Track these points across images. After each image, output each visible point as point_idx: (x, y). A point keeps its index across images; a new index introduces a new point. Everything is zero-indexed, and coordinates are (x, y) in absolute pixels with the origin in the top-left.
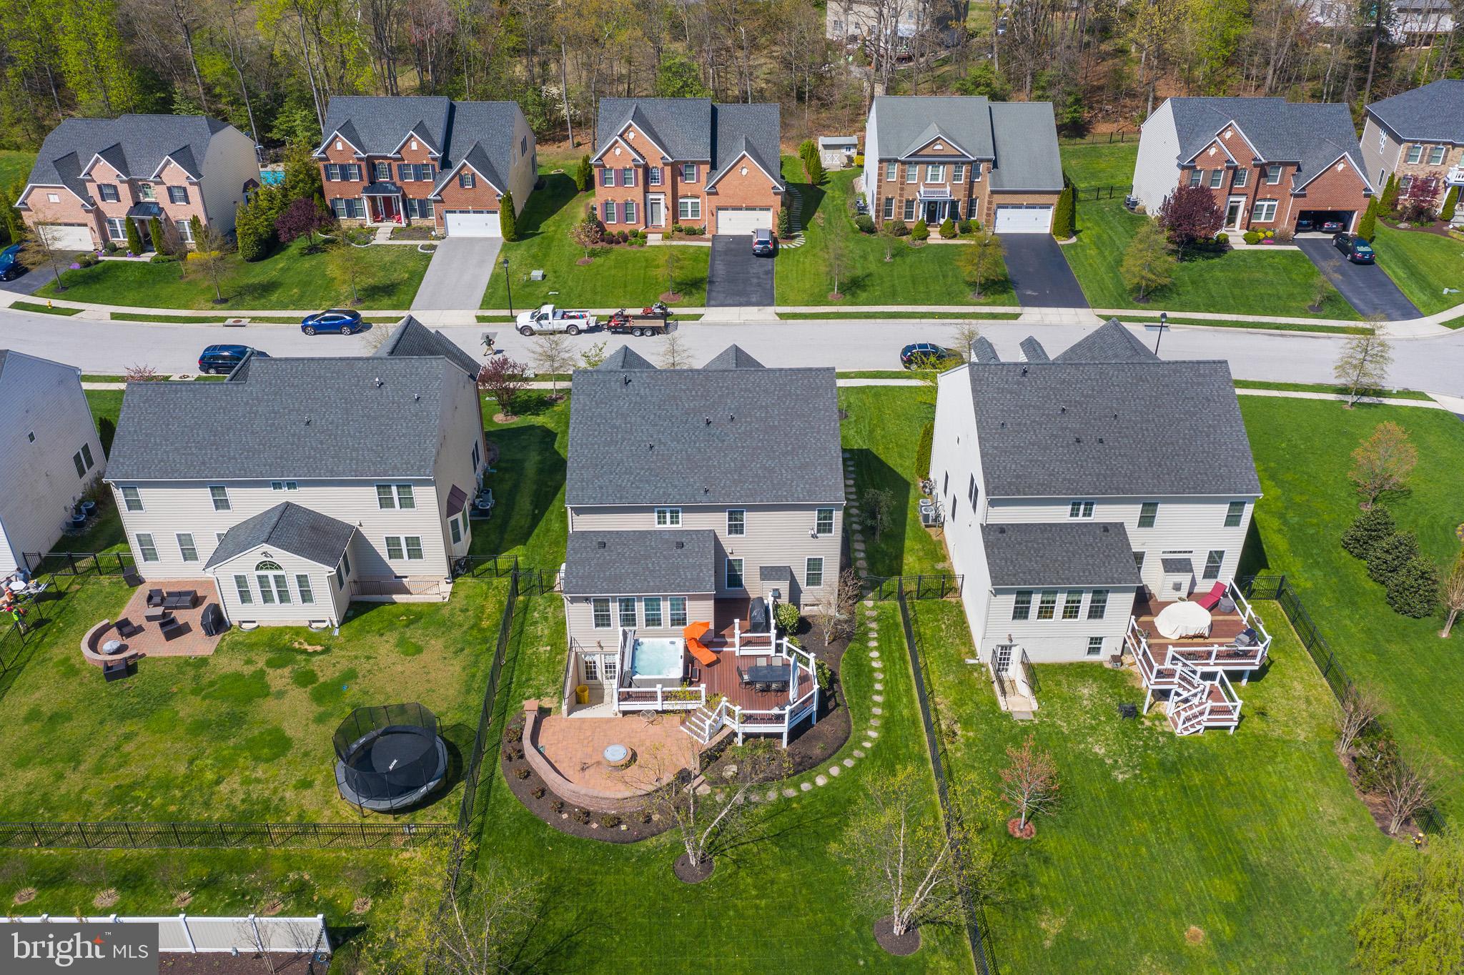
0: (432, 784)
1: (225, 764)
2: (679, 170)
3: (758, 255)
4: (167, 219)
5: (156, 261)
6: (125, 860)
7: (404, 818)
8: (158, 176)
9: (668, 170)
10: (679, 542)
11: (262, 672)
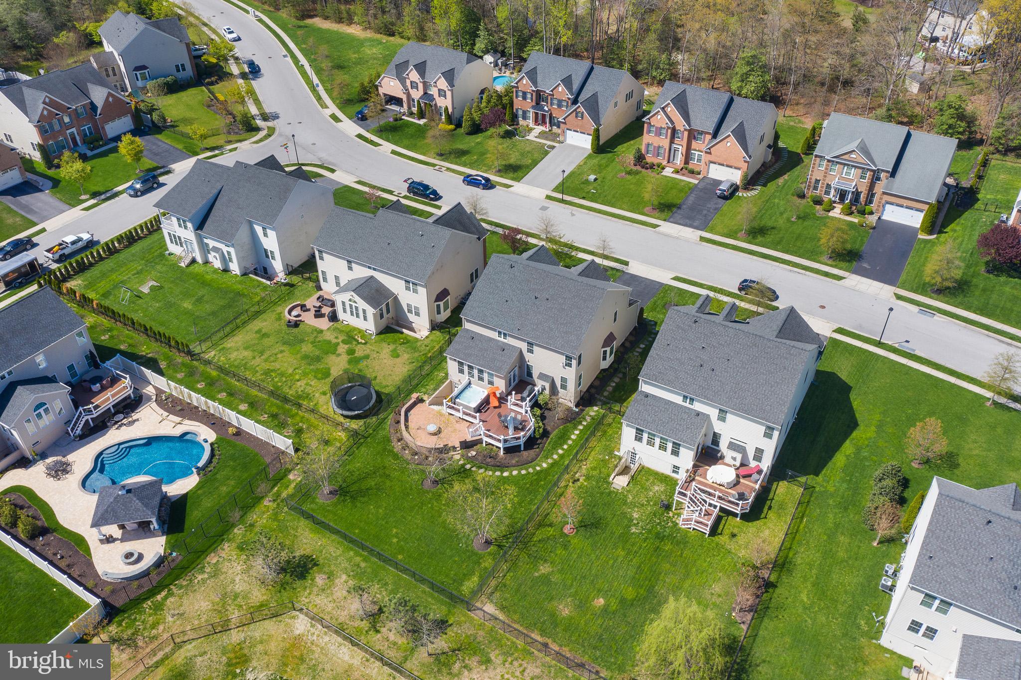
0: (359, 412)
1: (305, 374)
2: (693, 135)
3: (719, 197)
4: (436, 105)
5: (425, 125)
6: (256, 396)
7: (348, 420)
8: (435, 83)
9: (686, 133)
10: (503, 348)
11: (338, 344)
